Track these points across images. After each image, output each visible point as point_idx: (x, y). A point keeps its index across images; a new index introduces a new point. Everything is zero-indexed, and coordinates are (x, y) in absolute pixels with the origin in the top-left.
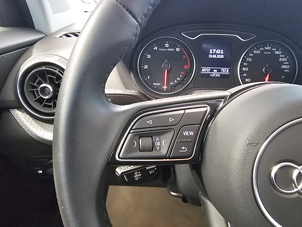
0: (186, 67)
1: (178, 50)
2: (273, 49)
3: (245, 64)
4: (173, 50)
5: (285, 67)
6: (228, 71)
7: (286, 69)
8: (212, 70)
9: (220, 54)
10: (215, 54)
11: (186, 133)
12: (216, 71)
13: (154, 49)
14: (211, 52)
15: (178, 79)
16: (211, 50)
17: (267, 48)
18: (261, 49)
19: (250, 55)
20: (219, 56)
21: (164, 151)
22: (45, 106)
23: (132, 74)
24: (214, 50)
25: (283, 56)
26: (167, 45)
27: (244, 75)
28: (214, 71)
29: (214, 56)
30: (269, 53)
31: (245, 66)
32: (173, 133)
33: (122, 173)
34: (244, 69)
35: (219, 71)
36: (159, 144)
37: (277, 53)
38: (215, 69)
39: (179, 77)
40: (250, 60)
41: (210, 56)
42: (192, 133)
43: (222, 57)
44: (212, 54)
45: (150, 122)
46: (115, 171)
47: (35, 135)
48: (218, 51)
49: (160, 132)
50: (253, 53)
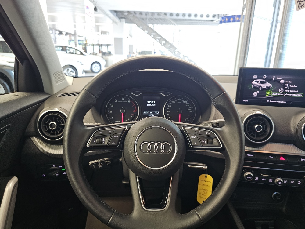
0: (134, 111)
1: (129, 102)
2: (182, 100)
3: (167, 109)
4: (126, 102)
5: (190, 109)
6: (158, 113)
7: (191, 111)
8: (149, 113)
9: (153, 103)
10: (150, 103)
11: (115, 137)
12: (152, 113)
13: (116, 101)
14: (148, 103)
15: (130, 118)
16: (148, 101)
17: (179, 100)
18: (176, 100)
19: (170, 103)
20: (153, 105)
21: (106, 143)
22: (52, 134)
23: (101, 116)
24: (150, 101)
25: (188, 104)
26: (123, 99)
27: (167, 115)
28: (151, 113)
29: (150, 105)
30: (180, 102)
31: (168, 110)
32: (110, 136)
33: (92, 164)
34: (167, 111)
35: (153, 113)
36: (104, 141)
37: (184, 102)
38: (151, 112)
39: (131, 117)
40: (170, 106)
41: (148, 105)
42: (118, 137)
43: (155, 105)
44: (149, 104)
45: (101, 133)
46: (89, 163)
47: (44, 151)
48: (152, 102)
49: (105, 136)
50: (171, 102)
